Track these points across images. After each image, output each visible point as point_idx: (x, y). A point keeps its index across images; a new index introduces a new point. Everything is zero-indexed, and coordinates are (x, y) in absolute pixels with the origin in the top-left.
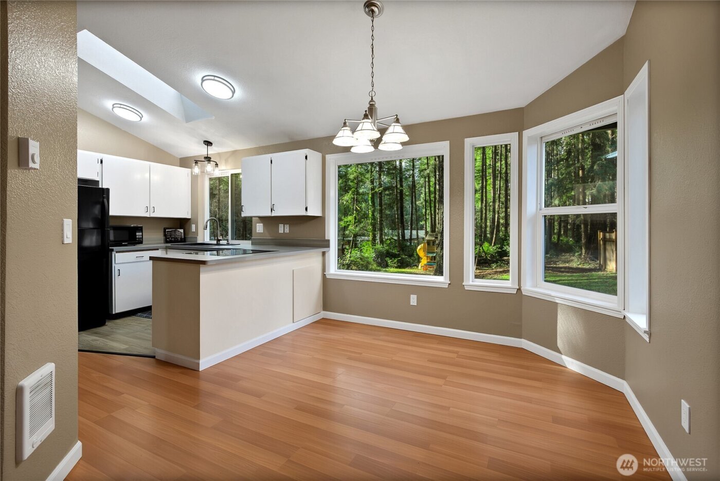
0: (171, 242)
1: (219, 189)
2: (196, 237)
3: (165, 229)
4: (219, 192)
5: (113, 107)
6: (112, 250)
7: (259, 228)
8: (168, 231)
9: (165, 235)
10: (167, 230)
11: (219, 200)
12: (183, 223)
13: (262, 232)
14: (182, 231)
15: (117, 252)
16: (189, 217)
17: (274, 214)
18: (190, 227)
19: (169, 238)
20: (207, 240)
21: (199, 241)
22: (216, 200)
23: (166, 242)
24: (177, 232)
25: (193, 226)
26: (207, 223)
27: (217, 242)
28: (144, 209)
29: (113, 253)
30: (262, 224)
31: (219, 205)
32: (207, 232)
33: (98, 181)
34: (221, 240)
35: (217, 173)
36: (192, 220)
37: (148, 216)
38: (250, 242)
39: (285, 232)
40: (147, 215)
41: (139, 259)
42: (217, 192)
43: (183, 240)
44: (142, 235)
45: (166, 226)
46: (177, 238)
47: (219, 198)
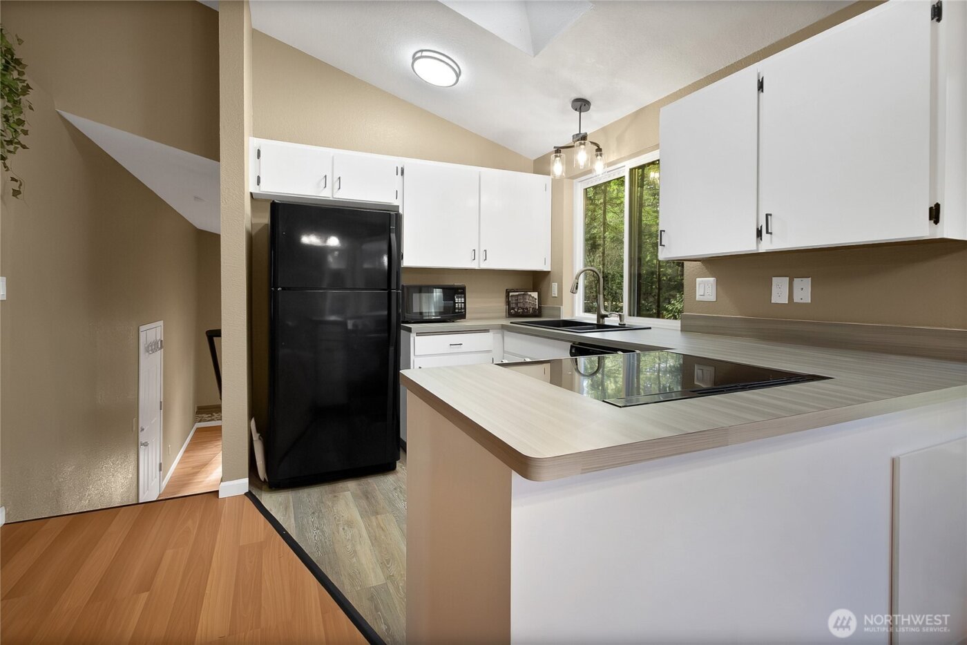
0: (517, 315)
1: (604, 238)
2: (559, 309)
3: (508, 292)
4: (604, 242)
5: (415, 59)
6: (409, 330)
7: (704, 288)
8: (512, 296)
9: (508, 303)
10: (511, 294)
11: (603, 253)
12: (536, 280)
13: (713, 298)
14: (535, 295)
15: (419, 334)
16: (547, 268)
17: (767, 245)
18: (549, 286)
19: (513, 309)
20: (580, 315)
21: (565, 316)
22: (599, 253)
23: (510, 315)
24: (527, 297)
25: (555, 286)
26: (577, 278)
27: (598, 321)
28: (470, 255)
29: (413, 335)
30: (712, 279)
31: (603, 260)
32: (579, 297)
33: (398, 206)
34: (607, 316)
35: (601, 172)
36: (552, 275)
37: (477, 268)
38: (677, 324)
39: (796, 299)
40: (474, 265)
41: (456, 349)
42: (602, 242)
43: (538, 313)
44: (465, 303)
45: (510, 287)
46: (527, 309)
47: (604, 250)
